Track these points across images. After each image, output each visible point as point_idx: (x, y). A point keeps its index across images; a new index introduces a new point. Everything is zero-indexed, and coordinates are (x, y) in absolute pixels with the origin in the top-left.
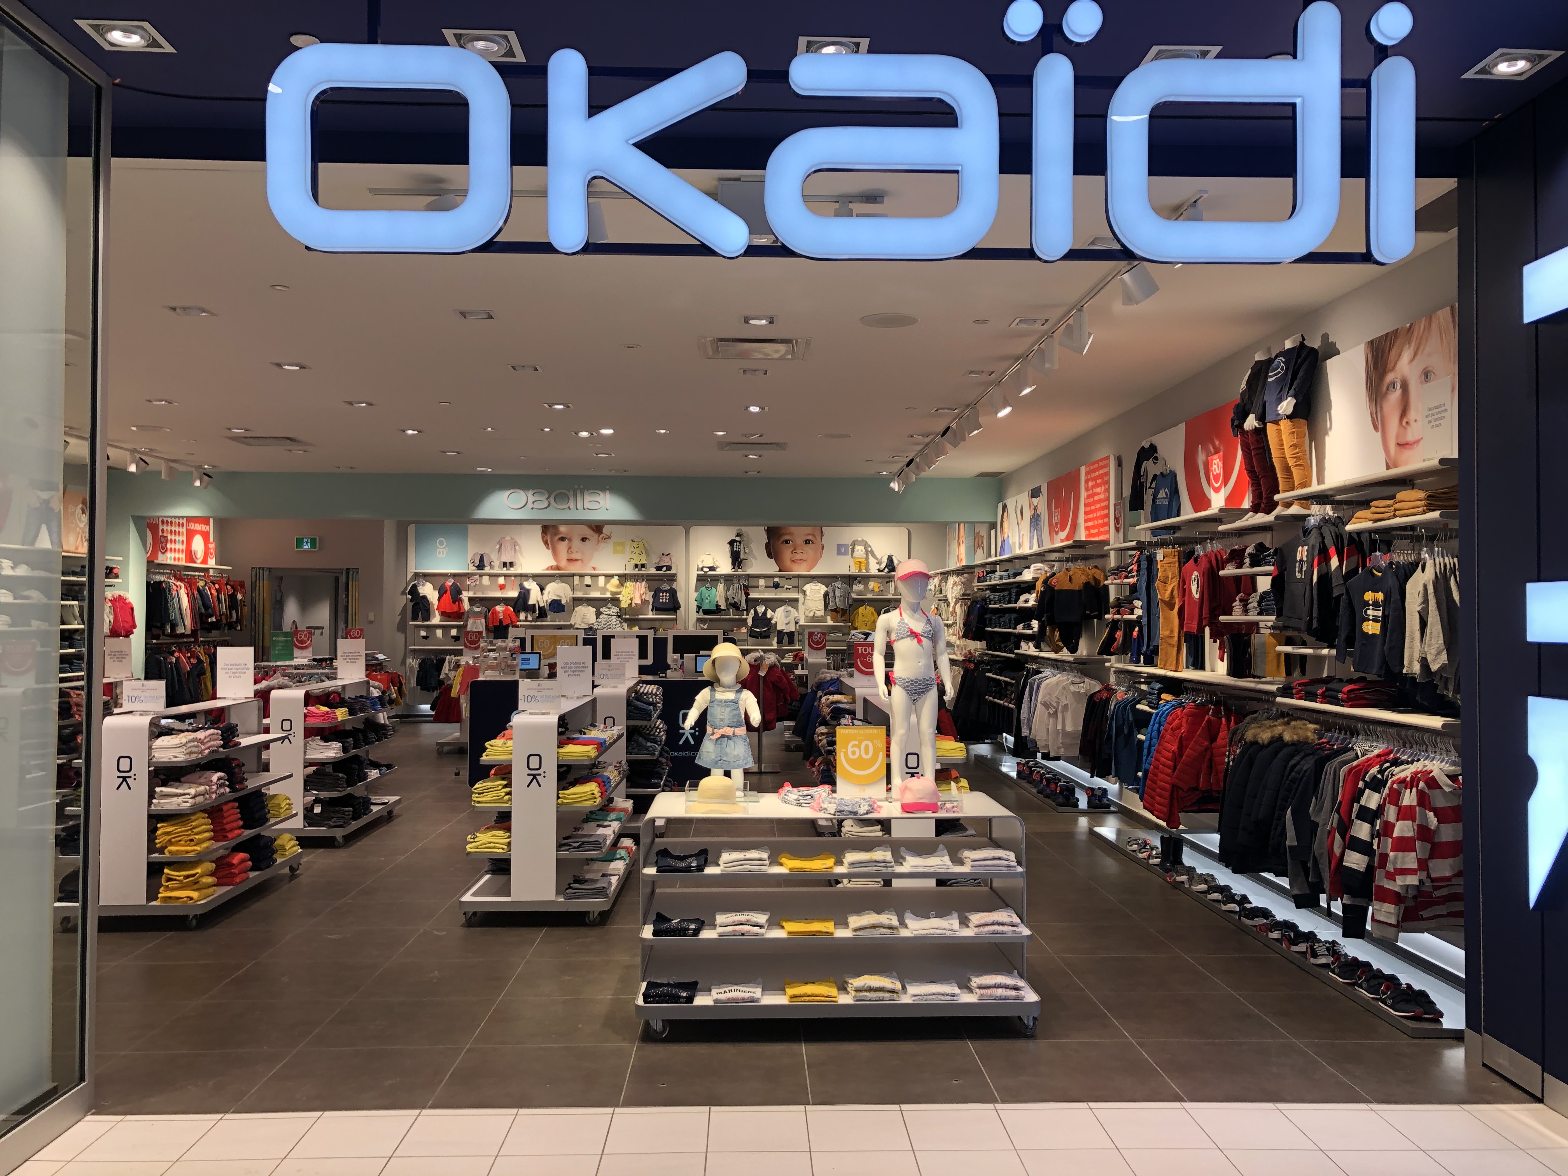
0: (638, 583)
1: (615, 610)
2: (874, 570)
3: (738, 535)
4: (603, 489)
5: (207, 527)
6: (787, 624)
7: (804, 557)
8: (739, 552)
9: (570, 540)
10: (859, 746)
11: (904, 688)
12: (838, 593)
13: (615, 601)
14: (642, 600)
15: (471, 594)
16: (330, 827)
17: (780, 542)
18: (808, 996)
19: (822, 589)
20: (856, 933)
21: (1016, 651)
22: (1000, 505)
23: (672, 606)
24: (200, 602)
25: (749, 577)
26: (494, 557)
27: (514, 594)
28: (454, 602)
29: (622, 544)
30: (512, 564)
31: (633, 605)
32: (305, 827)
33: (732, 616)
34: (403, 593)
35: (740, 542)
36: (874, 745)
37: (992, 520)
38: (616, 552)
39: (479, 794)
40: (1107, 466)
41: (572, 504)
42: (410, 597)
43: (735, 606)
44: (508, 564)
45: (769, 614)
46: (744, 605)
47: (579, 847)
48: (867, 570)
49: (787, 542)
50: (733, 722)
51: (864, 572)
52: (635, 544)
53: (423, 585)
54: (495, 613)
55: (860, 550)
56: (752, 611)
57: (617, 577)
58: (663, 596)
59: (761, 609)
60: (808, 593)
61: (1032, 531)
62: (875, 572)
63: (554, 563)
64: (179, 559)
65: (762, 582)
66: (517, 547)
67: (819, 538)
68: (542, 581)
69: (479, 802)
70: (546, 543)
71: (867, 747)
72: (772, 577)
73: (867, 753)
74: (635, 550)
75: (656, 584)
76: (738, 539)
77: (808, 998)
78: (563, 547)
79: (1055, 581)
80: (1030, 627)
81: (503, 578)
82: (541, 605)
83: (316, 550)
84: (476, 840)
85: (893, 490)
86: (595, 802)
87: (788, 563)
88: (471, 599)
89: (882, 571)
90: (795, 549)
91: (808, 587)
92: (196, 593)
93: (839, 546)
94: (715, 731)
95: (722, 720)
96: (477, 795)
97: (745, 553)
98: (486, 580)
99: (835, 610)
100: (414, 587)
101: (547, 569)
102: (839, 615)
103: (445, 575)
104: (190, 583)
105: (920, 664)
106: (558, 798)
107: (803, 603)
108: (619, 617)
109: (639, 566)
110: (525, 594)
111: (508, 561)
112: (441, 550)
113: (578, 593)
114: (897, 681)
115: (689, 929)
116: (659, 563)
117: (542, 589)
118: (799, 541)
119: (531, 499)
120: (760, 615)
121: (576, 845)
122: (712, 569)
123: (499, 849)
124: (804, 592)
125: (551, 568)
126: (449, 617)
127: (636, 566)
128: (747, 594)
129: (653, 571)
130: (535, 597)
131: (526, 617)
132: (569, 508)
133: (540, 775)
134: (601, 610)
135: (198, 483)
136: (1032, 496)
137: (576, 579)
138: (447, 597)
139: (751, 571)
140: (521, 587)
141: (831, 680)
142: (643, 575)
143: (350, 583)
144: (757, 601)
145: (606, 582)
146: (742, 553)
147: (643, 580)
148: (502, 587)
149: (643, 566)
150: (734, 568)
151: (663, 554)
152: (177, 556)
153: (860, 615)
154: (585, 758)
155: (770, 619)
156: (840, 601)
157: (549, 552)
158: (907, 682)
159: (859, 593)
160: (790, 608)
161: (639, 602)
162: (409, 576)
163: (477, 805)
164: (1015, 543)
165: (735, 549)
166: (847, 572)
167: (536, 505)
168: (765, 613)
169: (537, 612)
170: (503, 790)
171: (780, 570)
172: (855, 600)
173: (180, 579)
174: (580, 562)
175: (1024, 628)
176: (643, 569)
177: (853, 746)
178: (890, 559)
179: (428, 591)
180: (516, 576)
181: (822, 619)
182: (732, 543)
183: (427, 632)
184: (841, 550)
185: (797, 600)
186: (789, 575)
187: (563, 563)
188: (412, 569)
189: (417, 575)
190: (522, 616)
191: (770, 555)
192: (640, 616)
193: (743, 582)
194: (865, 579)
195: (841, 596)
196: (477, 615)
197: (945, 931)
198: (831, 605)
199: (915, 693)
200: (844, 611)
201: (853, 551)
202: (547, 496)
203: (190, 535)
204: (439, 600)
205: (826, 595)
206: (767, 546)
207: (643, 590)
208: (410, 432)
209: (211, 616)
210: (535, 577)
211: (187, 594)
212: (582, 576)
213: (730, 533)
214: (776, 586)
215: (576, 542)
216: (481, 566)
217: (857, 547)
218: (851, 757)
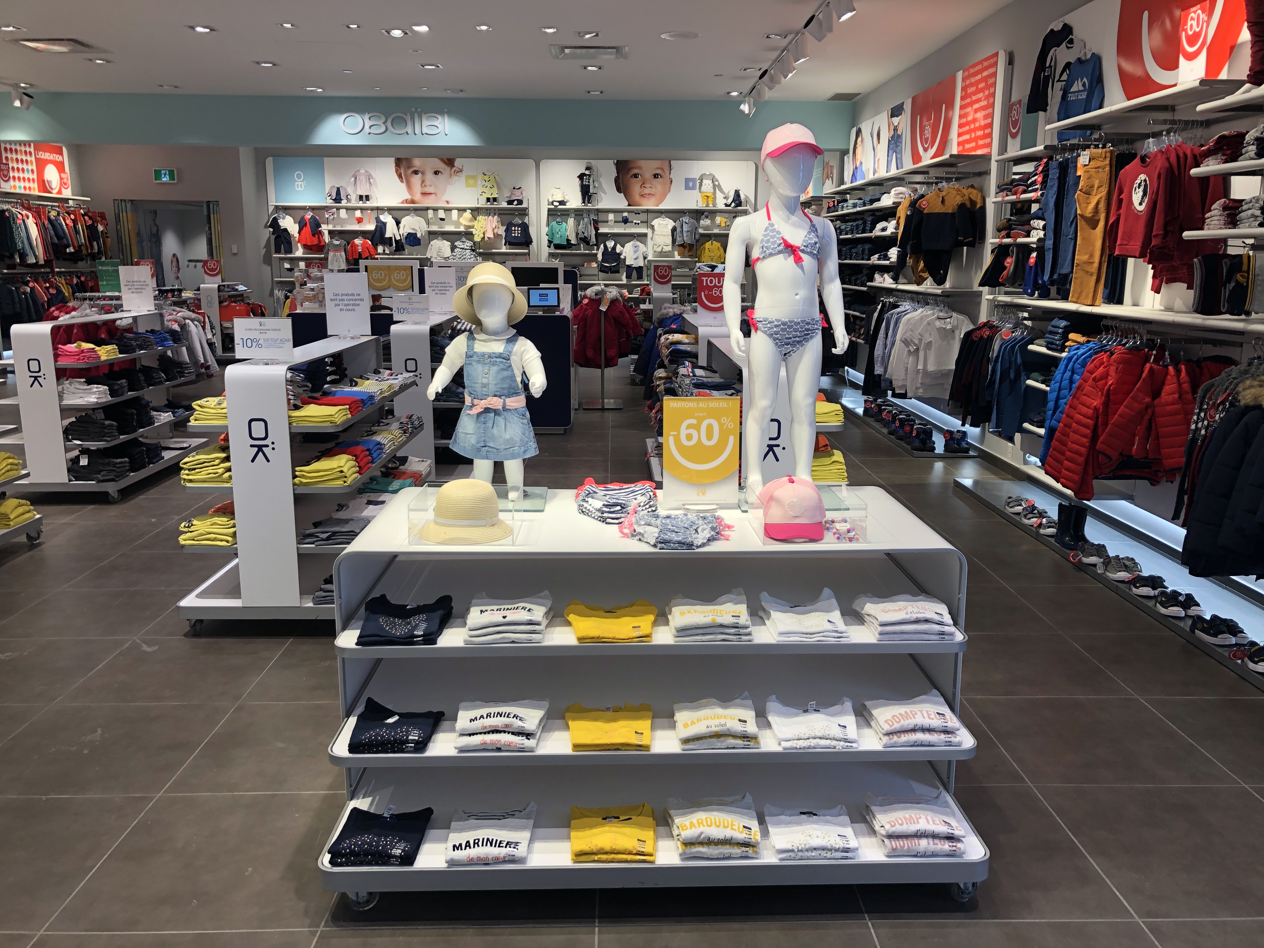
0: (490, 217)
1: (469, 244)
2: (721, 205)
3: (587, 169)
4: (442, 113)
5: (60, 158)
6: (636, 259)
7: (653, 191)
8: (589, 186)
9: (423, 173)
10: (697, 427)
11: (770, 335)
12: (685, 228)
13: (468, 235)
14: (494, 234)
15: (331, 227)
16: (99, 481)
17: (629, 176)
18: (606, 853)
19: (670, 224)
20: (686, 747)
21: (869, 284)
22: (854, 131)
23: (523, 240)
24: (52, 232)
25: (598, 211)
26: (350, 190)
27: (371, 227)
28: (314, 235)
29: (474, 177)
30: (367, 198)
31: (486, 239)
32: (70, 480)
33: (582, 251)
34: (266, 227)
35: (589, 176)
36: (721, 425)
37: (843, 147)
38: (468, 185)
39: (189, 470)
40: (995, 64)
41: (409, 129)
42: (271, 230)
43: (585, 240)
44: (364, 198)
45: (619, 249)
46: (593, 240)
47: (328, 539)
48: (714, 205)
49: (636, 176)
50: (503, 388)
51: (711, 207)
52: (486, 178)
53: (284, 218)
54: (354, 246)
55: (707, 185)
56: (602, 246)
57: (470, 211)
58: (515, 230)
59: (610, 244)
60: (656, 228)
61: (890, 154)
62: (723, 207)
63: (408, 197)
64: (30, 188)
65: (611, 217)
66: (371, 180)
67: (667, 172)
68: (397, 214)
69: (191, 481)
70: (400, 176)
71: (710, 428)
72: (621, 211)
73: (710, 437)
74: (486, 184)
75: (508, 219)
76: (587, 172)
77: (604, 857)
78: (416, 180)
79: (924, 203)
80: (886, 258)
81: (359, 211)
82: (398, 238)
83: (175, 182)
84: (192, 529)
85: (743, 112)
86: (345, 482)
87: (637, 198)
88: (331, 232)
89: (729, 206)
90: (644, 184)
91: (655, 222)
92: (46, 222)
93: (687, 180)
94: (476, 402)
95: (485, 386)
96: (187, 472)
97: (595, 187)
98: (343, 213)
99: (682, 245)
100: (275, 220)
101: (402, 203)
102: (687, 250)
103: (304, 208)
104: (38, 213)
105: (798, 297)
106: (294, 477)
107: (652, 239)
108: (473, 251)
109: (491, 200)
110: (381, 227)
111: (364, 194)
112: (299, 183)
113: (433, 227)
114: (760, 325)
115: (408, 741)
116: (510, 197)
117: (398, 223)
118: (648, 175)
119: (368, 123)
120: (610, 250)
121: (325, 536)
122: (562, 203)
123: (222, 540)
124: (652, 227)
125: (406, 201)
126: (311, 250)
127: (488, 200)
128: (597, 229)
129: (504, 205)
130: (391, 231)
131: (384, 251)
132: (407, 132)
133: (267, 446)
134: (456, 244)
135: (17, 104)
136: (893, 115)
137: (430, 212)
138: (308, 230)
139: (601, 206)
140: (378, 220)
141: (674, 315)
142: (495, 209)
143: (212, 216)
144: (606, 236)
145: (460, 216)
146: (591, 187)
147: (495, 214)
148: (360, 221)
149: (495, 200)
150: (584, 202)
151: (514, 188)
152: (27, 185)
153: (707, 251)
154: (328, 424)
155: (620, 254)
156: (687, 236)
157: (404, 185)
158: (776, 326)
159: (706, 228)
160: (638, 243)
161: (492, 236)
162: (271, 209)
163: (188, 485)
164: (869, 170)
165: (584, 183)
166: (694, 207)
167: (374, 130)
168: (614, 248)
169: (394, 245)
170: (222, 465)
171: (629, 205)
172: (702, 235)
173: (29, 209)
174: (433, 196)
175: (879, 259)
176: (495, 203)
177: (689, 427)
178: (737, 193)
179: (288, 223)
180: (372, 209)
181: (669, 254)
182: (581, 177)
183: (290, 264)
184: (690, 184)
185: (645, 235)
186: (638, 210)
187: (418, 197)
188: (273, 202)
189: (277, 207)
190: (380, 249)
191: (619, 190)
192: (494, 251)
193: (593, 217)
194: (712, 213)
195: (688, 231)
196: (337, 248)
197: (834, 743)
198: (679, 241)
199: (787, 344)
200: (691, 246)
201: (701, 185)
202: (383, 119)
203: (41, 165)
204: (299, 232)
205: (674, 230)
206: (617, 180)
207: (495, 223)
208: (199, 29)
209: (68, 246)
210: (390, 210)
211: (36, 224)
212: (435, 210)
213: (579, 167)
214: (626, 221)
215: (429, 176)
216: (338, 199)
217: (705, 182)
218: (685, 442)
